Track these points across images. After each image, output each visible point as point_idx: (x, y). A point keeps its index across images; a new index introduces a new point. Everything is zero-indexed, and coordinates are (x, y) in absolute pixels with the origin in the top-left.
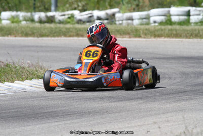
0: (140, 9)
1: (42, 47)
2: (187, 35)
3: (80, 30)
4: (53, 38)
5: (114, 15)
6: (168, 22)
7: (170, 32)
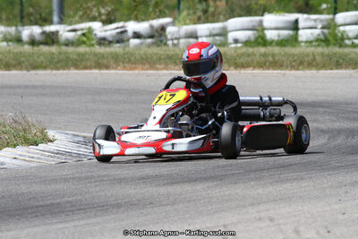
0: (210, 19)
1: (34, 87)
2: (294, 63)
3: (103, 56)
4: (55, 72)
5: (163, 28)
6: (259, 40)
7: (263, 59)
